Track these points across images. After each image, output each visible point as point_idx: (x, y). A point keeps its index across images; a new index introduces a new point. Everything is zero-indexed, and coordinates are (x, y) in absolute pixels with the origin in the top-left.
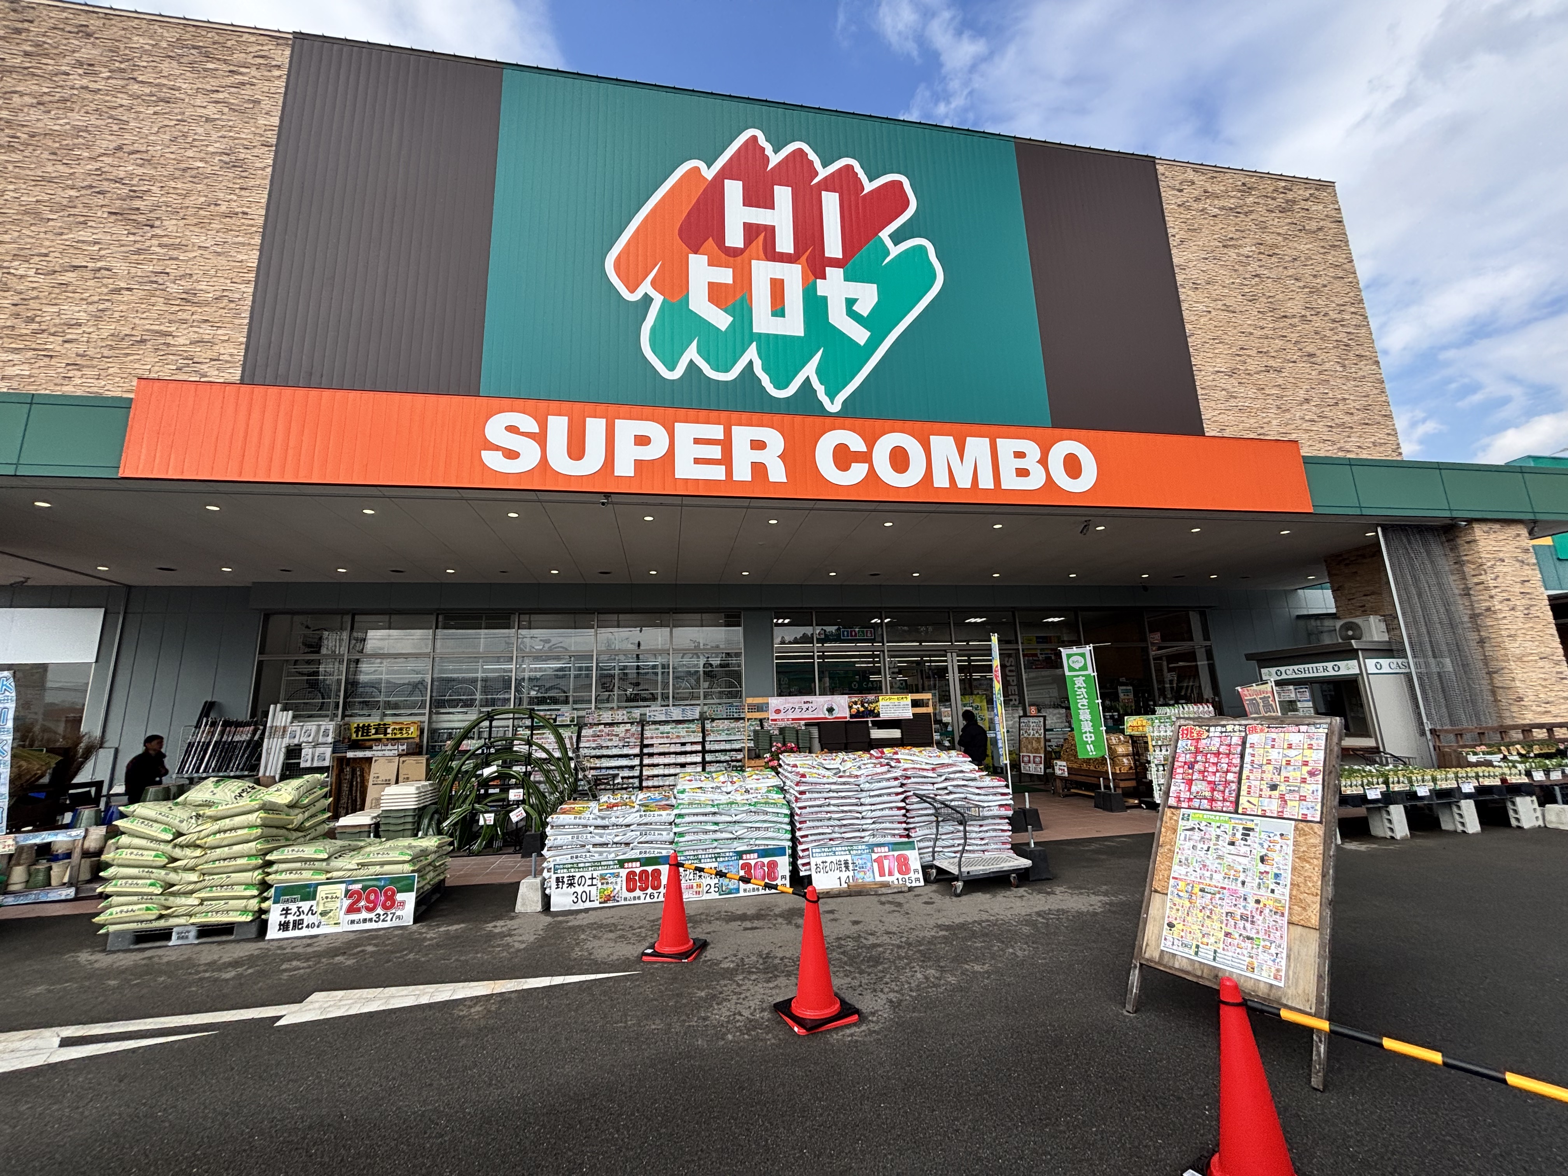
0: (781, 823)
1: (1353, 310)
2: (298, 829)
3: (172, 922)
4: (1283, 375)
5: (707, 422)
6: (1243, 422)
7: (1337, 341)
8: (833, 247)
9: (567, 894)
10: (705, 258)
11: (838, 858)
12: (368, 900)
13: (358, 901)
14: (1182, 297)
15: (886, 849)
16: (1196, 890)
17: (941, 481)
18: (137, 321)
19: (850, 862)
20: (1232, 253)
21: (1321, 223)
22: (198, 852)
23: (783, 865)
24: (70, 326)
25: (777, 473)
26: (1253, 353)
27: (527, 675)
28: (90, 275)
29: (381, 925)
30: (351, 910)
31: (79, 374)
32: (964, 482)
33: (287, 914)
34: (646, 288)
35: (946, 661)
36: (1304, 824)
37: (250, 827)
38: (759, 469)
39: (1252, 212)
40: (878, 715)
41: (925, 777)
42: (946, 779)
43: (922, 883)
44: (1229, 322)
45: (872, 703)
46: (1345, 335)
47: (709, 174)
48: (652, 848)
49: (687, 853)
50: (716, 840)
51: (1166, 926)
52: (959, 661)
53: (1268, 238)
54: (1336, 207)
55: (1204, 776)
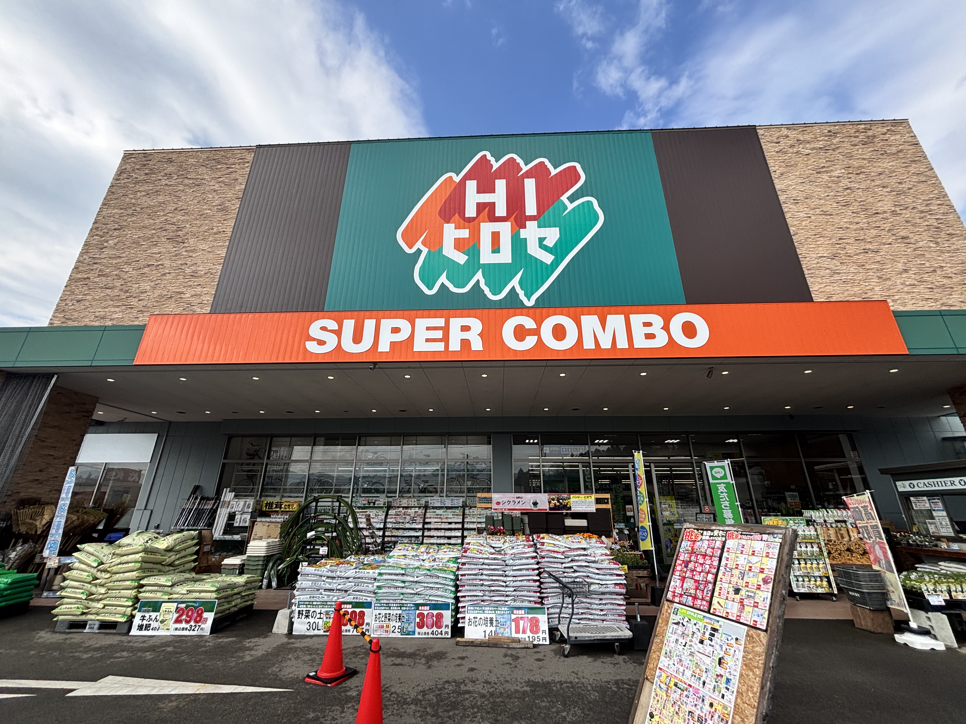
0: (448, 585)
1: (939, 202)
2: (170, 565)
3: (89, 617)
4: (881, 254)
5: (436, 317)
6: (848, 290)
7: (927, 226)
8: (531, 208)
9: (304, 623)
10: (453, 225)
11: (486, 616)
12: (188, 616)
13: (181, 615)
14: (785, 210)
15: (523, 612)
16: (672, 684)
17: (589, 344)
18: (170, 288)
19: (494, 619)
20: (825, 177)
21: (900, 147)
22: (108, 576)
23: (447, 616)
24: (142, 293)
25: (477, 345)
26: (852, 241)
27: (361, 474)
28: (155, 268)
29: (192, 633)
30: (177, 621)
31: (141, 315)
32: (605, 344)
33: (143, 619)
34: (419, 245)
35: (628, 471)
36: (754, 630)
37: (135, 562)
38: (466, 343)
39: (838, 148)
40: (570, 508)
41: (556, 558)
42: (572, 560)
43: (548, 642)
44: (827, 222)
45: (565, 500)
46: (935, 221)
47: (457, 179)
48: (361, 595)
49: (382, 602)
50: (402, 594)
51: (648, 716)
52: (656, 471)
53: (855, 163)
54: (912, 135)
55: (693, 575)
